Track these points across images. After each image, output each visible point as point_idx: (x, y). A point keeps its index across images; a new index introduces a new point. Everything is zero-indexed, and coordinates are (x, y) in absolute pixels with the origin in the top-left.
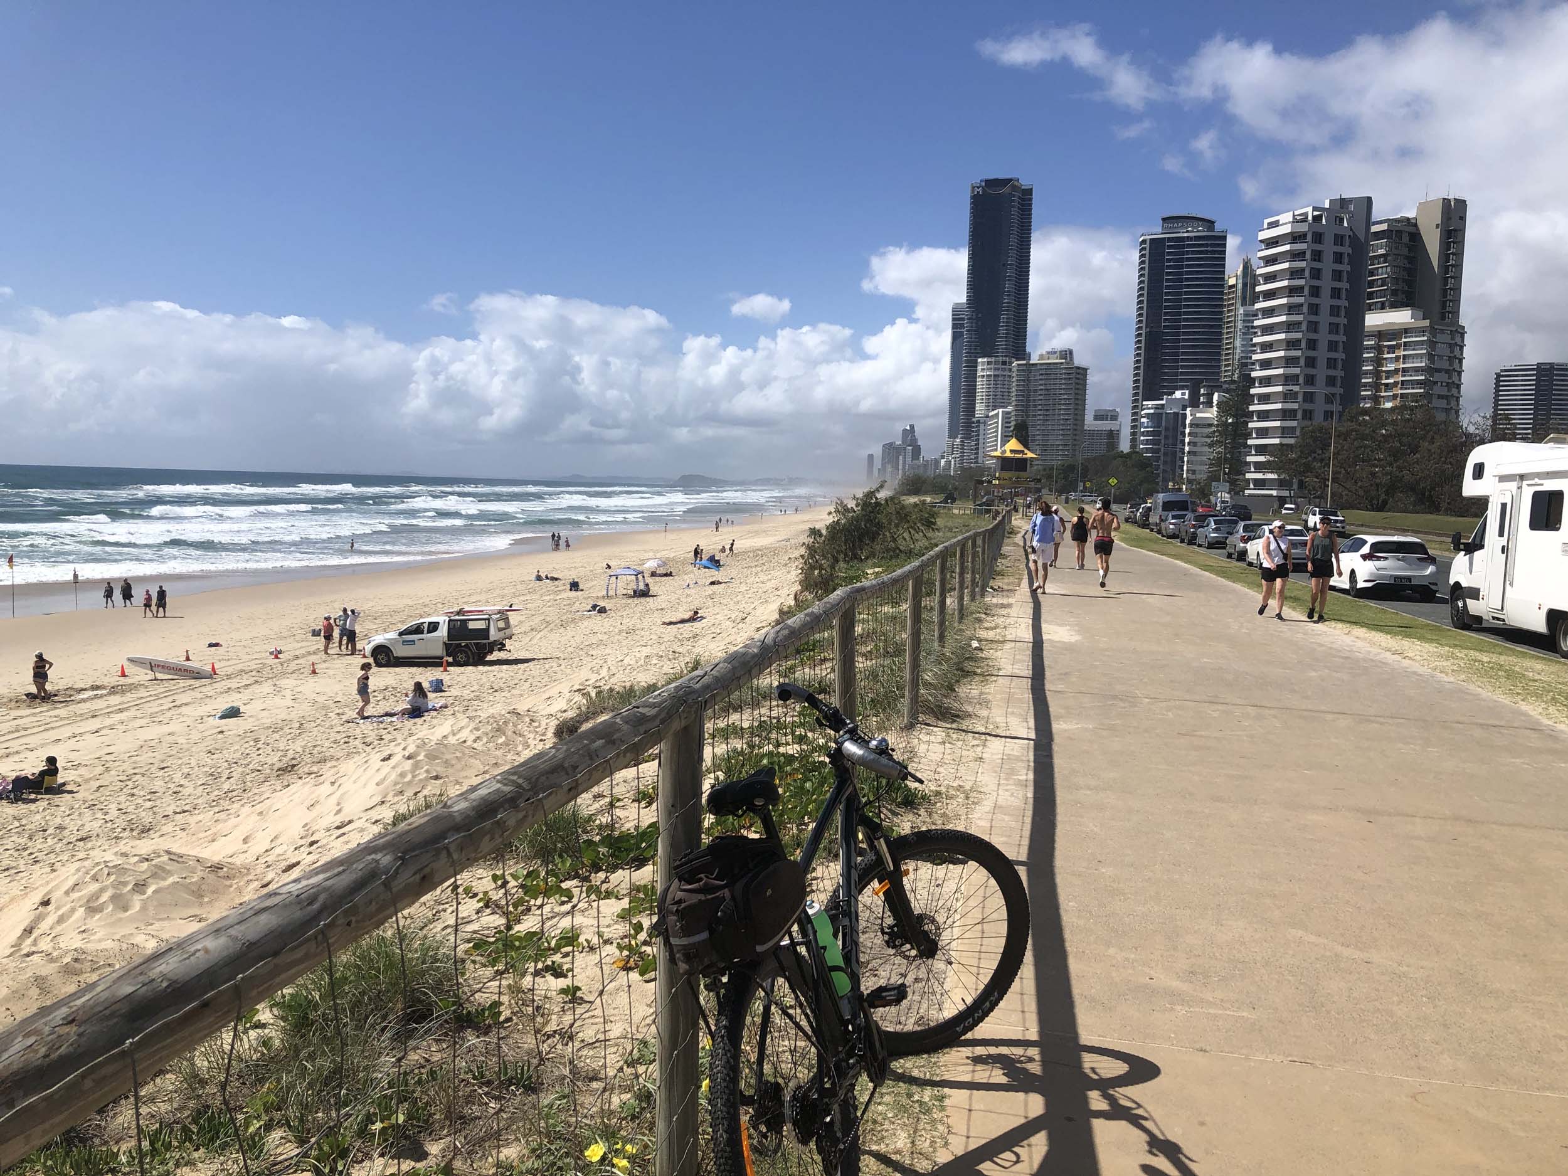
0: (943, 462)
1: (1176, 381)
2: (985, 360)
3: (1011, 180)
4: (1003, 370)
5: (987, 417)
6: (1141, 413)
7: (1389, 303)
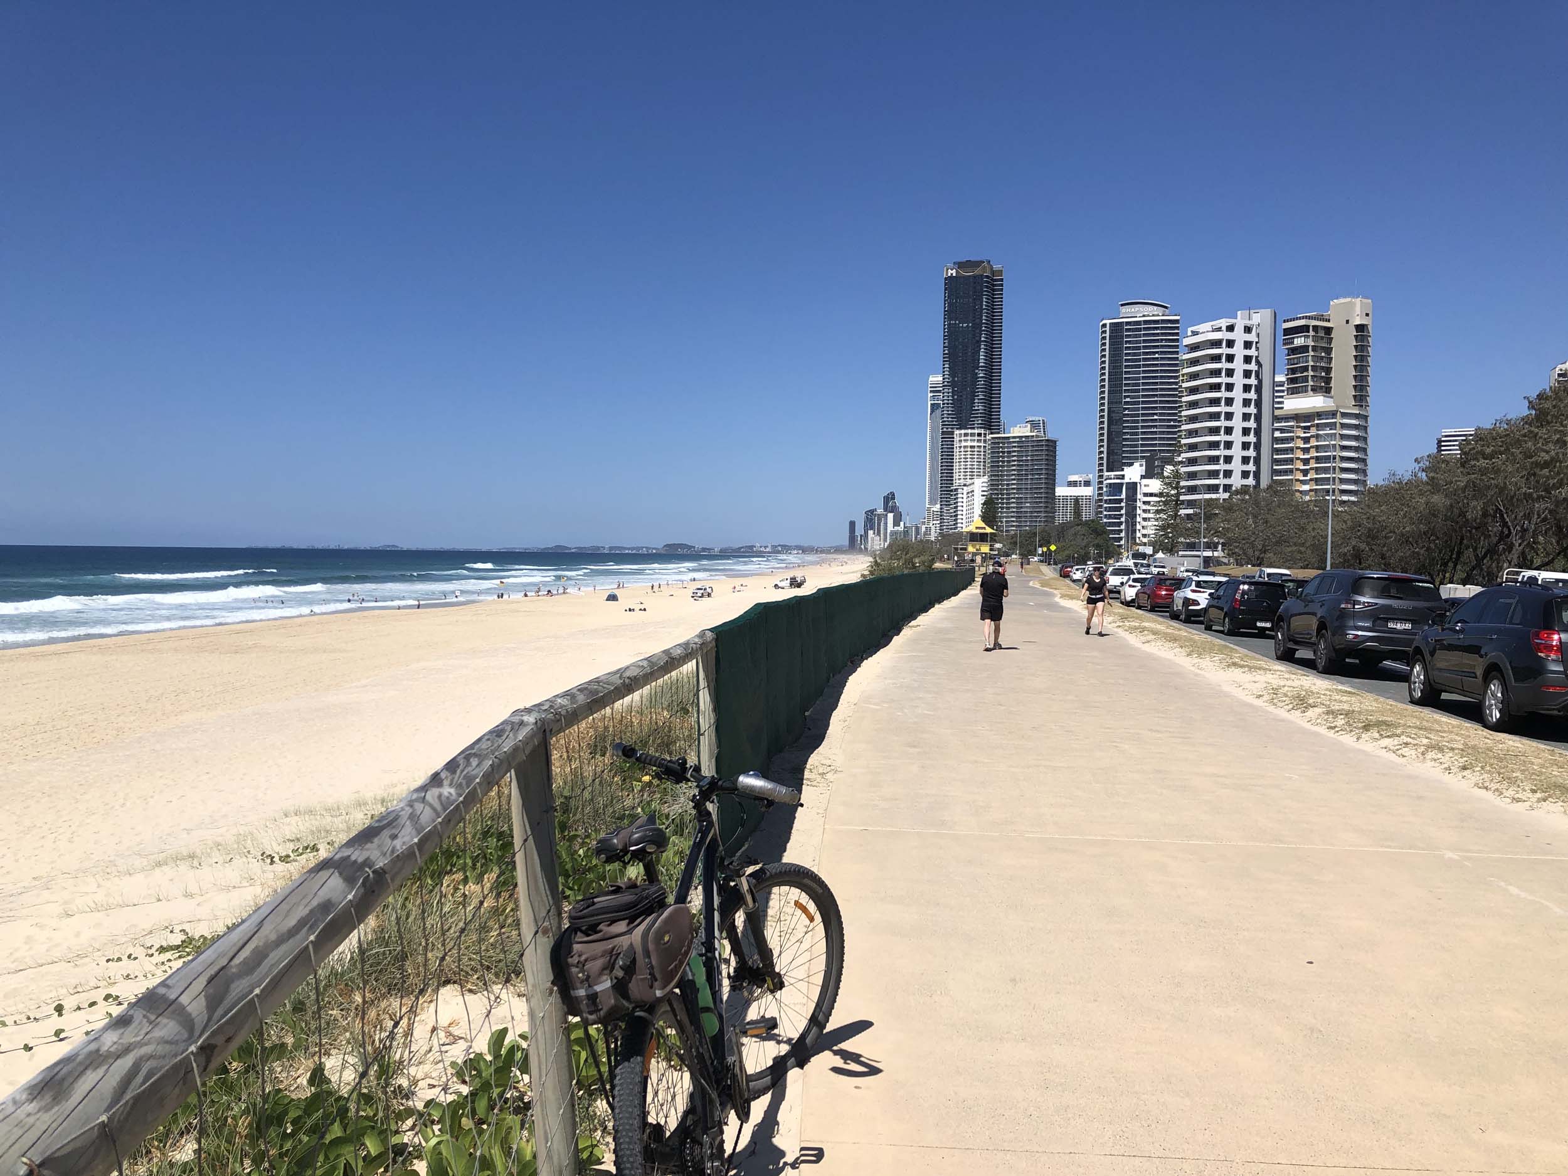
0: (923, 529)
1: (1136, 452)
2: (963, 431)
3: (982, 262)
4: (979, 441)
5: (965, 485)
6: (1105, 482)
7: (1309, 388)
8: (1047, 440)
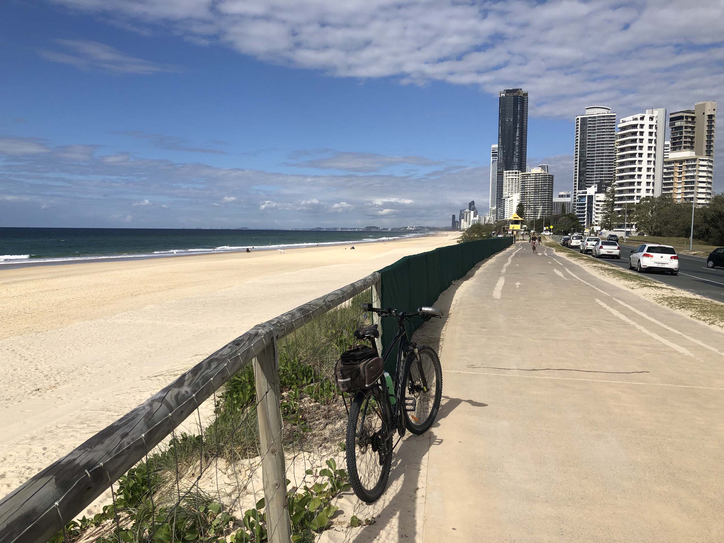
0: (488, 219)
1: (593, 180)
2: (508, 171)
3: (518, 89)
4: (515, 176)
5: (509, 197)
6: (577, 195)
7: (683, 147)
8: (549, 175)
